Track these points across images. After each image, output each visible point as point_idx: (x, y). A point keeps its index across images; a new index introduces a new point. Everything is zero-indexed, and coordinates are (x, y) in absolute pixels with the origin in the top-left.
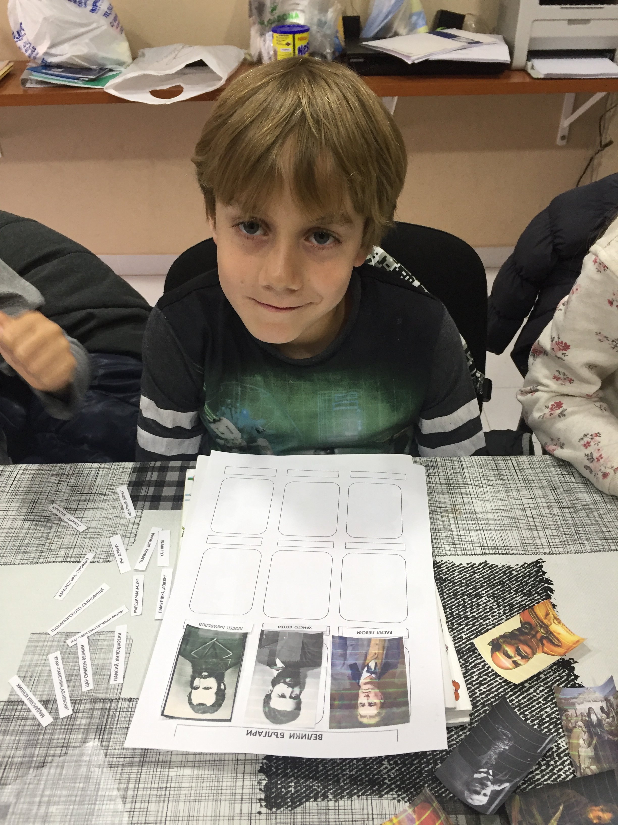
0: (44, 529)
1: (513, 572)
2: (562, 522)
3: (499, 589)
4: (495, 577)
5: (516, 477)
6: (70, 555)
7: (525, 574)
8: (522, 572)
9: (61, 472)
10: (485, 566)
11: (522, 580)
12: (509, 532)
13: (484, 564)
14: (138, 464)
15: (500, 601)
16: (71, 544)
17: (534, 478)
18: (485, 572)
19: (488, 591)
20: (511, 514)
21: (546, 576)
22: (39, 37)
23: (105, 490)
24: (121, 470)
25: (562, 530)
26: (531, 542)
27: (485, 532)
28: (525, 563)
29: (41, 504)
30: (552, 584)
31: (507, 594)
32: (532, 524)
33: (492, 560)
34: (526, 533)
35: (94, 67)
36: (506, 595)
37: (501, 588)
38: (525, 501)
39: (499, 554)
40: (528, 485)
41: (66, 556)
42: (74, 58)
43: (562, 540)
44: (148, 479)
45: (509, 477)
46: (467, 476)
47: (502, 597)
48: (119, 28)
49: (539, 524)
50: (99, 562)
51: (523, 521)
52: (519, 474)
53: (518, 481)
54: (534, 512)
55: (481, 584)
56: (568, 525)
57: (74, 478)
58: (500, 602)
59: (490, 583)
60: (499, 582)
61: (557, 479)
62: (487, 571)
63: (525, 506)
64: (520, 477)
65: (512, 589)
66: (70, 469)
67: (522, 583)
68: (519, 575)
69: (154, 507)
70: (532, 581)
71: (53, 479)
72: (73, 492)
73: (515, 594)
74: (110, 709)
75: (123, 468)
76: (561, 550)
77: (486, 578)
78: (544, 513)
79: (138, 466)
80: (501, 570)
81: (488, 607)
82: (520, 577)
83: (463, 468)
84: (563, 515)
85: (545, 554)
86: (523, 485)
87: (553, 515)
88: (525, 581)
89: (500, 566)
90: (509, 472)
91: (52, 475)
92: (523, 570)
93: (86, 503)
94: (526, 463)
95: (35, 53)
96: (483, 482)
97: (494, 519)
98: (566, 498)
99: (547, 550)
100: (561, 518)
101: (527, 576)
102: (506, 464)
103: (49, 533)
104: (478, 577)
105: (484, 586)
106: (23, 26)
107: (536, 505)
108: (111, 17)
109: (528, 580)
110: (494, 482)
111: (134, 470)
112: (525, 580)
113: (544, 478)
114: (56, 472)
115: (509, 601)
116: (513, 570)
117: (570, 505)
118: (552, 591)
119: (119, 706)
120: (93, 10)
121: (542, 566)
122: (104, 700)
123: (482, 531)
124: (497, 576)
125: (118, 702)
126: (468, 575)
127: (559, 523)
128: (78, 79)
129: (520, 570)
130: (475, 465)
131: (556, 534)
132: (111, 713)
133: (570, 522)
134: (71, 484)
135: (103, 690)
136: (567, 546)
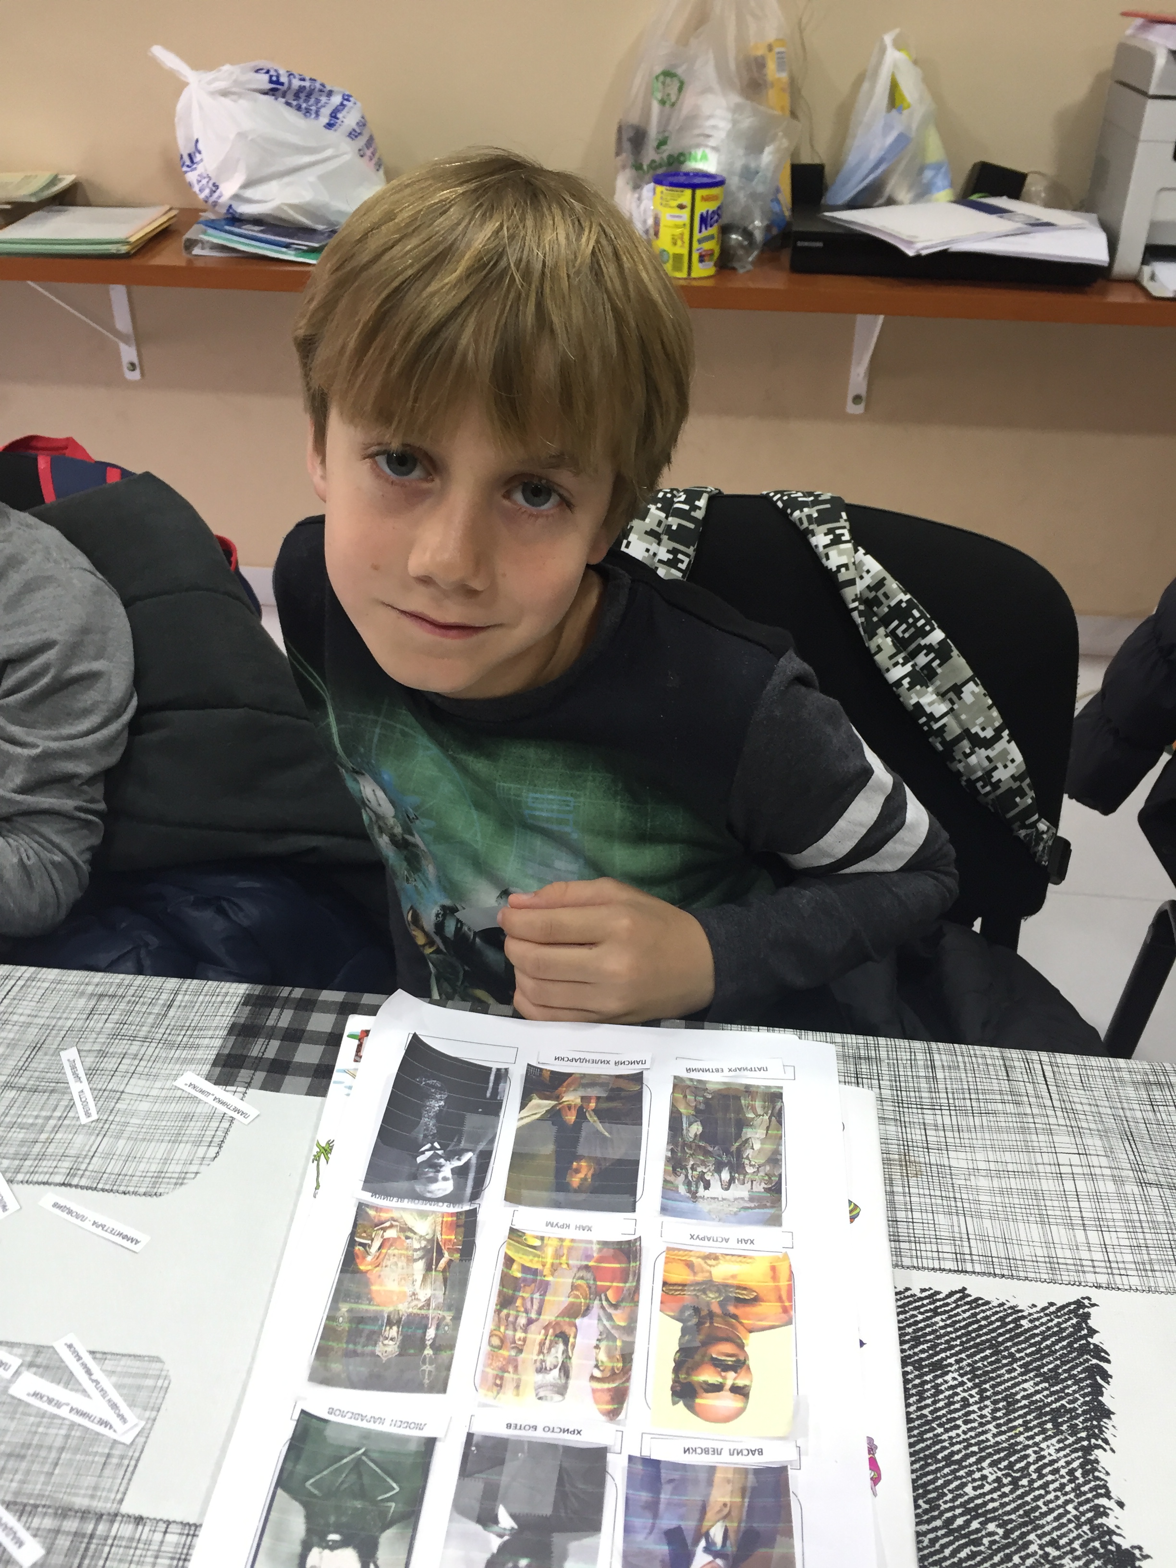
0: (41, 1110)
1: (1023, 1322)
2: (1143, 1217)
3: (986, 1357)
4: (981, 1327)
5: (1048, 1103)
6: (80, 1172)
7: (1049, 1329)
8: (1042, 1324)
9: (100, 990)
10: (961, 1299)
11: (1040, 1343)
12: (1021, 1225)
13: (958, 1296)
14: (258, 989)
15: (987, 1386)
16: (87, 1148)
17: (1087, 1108)
18: (958, 1314)
19: (962, 1360)
20: (1030, 1184)
21: (1095, 1340)
22: (227, 167)
23: (180, 1038)
24: (219, 999)
25: (1140, 1236)
26: (1068, 1254)
27: (969, 1219)
28: (1052, 1304)
29: (46, 1054)
30: (1108, 1361)
31: (1003, 1371)
32: (1075, 1214)
33: (977, 1287)
34: (1060, 1234)
35: (320, 227)
36: (1003, 1375)
37: (992, 1355)
38: (1063, 1159)
39: (995, 1275)
40: (1074, 1123)
41: (71, 1173)
42: (286, 208)
43: (1138, 1258)
44: (270, 1022)
45: (1033, 1100)
46: (941, 1086)
47: (993, 1379)
48: (375, 160)
49: (1091, 1215)
50: (135, 1193)
51: (1056, 1203)
52: (1055, 1096)
53: (1050, 1112)
54: (1081, 1186)
55: (947, 1342)
56: (1155, 1226)
57: (123, 1006)
58: (986, 1390)
59: (968, 1341)
60: (987, 1340)
61: (1138, 1114)
62: (964, 1312)
63: (1064, 1169)
64: (1057, 1104)
65: (1016, 1360)
66: (119, 985)
67: (1039, 1351)
68: (1036, 1331)
69: (272, 1085)
70: (1062, 1348)
71: (82, 1002)
72: (114, 1036)
73: (1022, 1374)
74: (92, 1536)
75: (226, 994)
76: (1135, 1281)
77: (961, 1328)
78: (1103, 1190)
79: (257, 993)
80: (997, 1313)
81: (957, 1398)
82: (1037, 1335)
83: (933, 1067)
84: (1147, 1200)
85: (1099, 1287)
86: (1062, 1121)
87: (1122, 1197)
88: (1047, 1347)
89: (995, 1303)
90: (1035, 1089)
91: (83, 994)
92: (1044, 1320)
93: (136, 1062)
94: (1072, 1071)
95: (216, 195)
96: (974, 1104)
97: (992, 1191)
98: (1156, 1161)
99: (1103, 1279)
100: (1141, 1208)
101: (1054, 1334)
102: (1029, 1070)
103: (50, 1118)
104: (942, 1324)
105: (953, 1347)
106: (200, 146)
107: (1086, 1170)
108: (362, 141)
109: (1054, 1344)
110: (1000, 1107)
111: (248, 1000)
112: (1048, 1342)
113: (1109, 1111)
114: (90, 989)
115: (1006, 1390)
116: (1024, 1317)
117: (1162, 1179)
118: (1106, 1376)
119: (113, 1533)
120: (329, 126)
121: (1087, 1316)
122: (84, 1514)
123: (962, 1218)
124: (985, 1326)
125: (112, 1522)
126: (920, 1317)
127: (1136, 1217)
128: (287, 246)
129: (1038, 1319)
130: (961, 1065)
131: (1127, 1242)
132: (93, 1547)
133: (1160, 1218)
134: (115, 1017)
135: (87, 1488)
136: (1150, 1274)
